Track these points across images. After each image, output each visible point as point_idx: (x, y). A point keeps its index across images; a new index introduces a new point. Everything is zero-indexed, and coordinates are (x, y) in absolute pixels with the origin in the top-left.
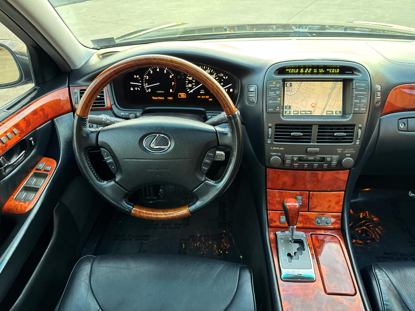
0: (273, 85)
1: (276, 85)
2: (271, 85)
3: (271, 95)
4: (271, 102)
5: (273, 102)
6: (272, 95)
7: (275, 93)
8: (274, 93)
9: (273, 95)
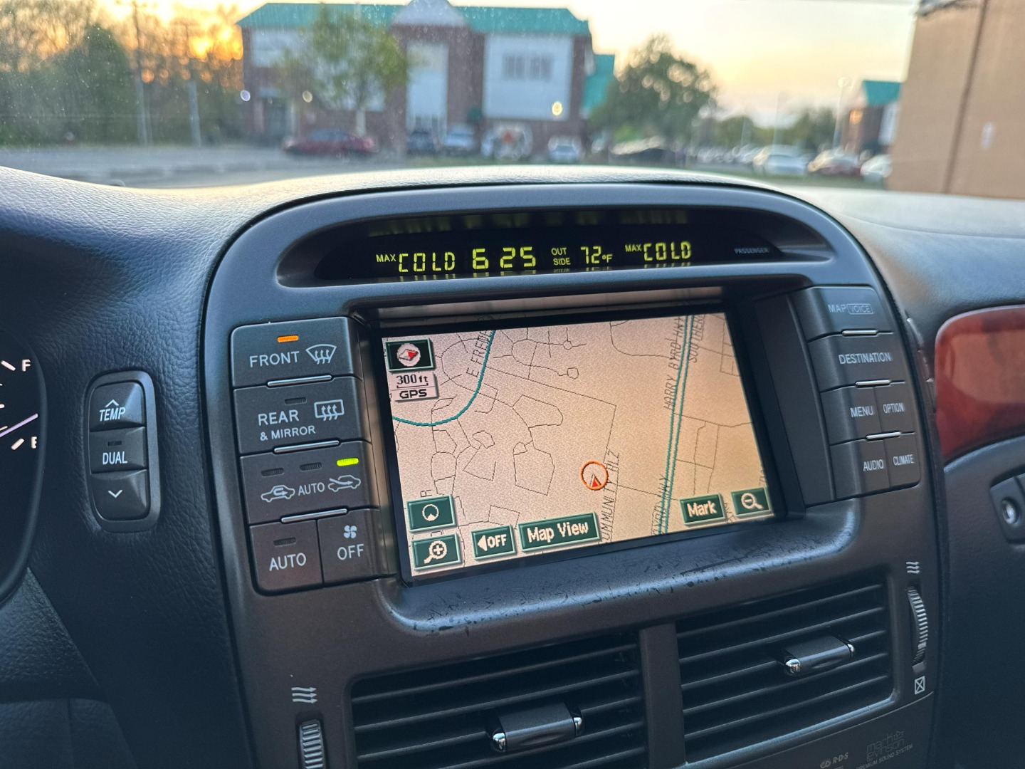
0: (284, 358)
1: (303, 355)
2: (264, 359)
3: (275, 435)
4: (279, 492)
5: (302, 490)
6: (287, 432)
7: (307, 418)
8: (294, 414)
9: (295, 431)
